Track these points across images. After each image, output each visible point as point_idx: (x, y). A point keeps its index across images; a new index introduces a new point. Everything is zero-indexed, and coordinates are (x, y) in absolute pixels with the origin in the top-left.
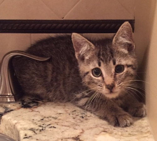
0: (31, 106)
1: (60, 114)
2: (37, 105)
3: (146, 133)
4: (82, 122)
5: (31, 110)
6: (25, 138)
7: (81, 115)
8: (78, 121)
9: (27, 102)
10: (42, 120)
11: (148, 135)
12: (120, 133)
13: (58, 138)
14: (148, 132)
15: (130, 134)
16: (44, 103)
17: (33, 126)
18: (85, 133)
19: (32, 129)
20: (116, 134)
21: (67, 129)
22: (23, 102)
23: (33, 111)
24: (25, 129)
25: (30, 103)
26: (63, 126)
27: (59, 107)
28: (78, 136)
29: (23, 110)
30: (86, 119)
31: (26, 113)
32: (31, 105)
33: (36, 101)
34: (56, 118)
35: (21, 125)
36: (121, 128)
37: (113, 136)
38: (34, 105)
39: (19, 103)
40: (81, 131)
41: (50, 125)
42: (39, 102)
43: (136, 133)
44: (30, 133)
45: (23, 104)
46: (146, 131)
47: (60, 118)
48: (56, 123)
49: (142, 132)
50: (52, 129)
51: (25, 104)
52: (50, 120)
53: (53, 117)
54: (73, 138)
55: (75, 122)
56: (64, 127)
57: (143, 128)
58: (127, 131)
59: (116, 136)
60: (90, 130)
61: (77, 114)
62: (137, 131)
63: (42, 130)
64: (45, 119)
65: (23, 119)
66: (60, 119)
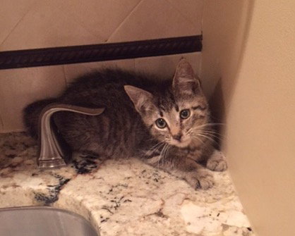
0: (89, 169)
1: (129, 178)
2: (96, 167)
3: (230, 195)
4: (158, 187)
5: (92, 177)
6: (102, 222)
7: (154, 178)
8: (154, 187)
9: (81, 163)
10: (111, 191)
11: (233, 196)
12: (204, 199)
13: (139, 216)
14: (233, 192)
15: (214, 199)
16: (103, 163)
17: (104, 203)
18: (166, 204)
19: (105, 208)
20: (199, 201)
21: (145, 202)
22: (75, 163)
23: (94, 178)
24: (97, 208)
25: (85, 165)
26: (138, 197)
27: (123, 166)
28: (160, 210)
29: (80, 177)
30: (162, 183)
31: (87, 182)
32: (88, 167)
33: (91, 160)
34: (126, 186)
35: (89, 203)
36: (203, 191)
37: (197, 204)
38: (92, 168)
39: (72, 167)
40: (162, 202)
41: (123, 197)
42: (95, 161)
43: (221, 196)
44: (105, 214)
45: (77, 167)
46: (230, 192)
47: (130, 185)
48: (129, 193)
49: (226, 193)
50: (128, 203)
51: (79, 166)
52: (121, 190)
53: (122, 185)
54: (155, 213)
55: (150, 190)
56: (140, 199)
57: (226, 187)
58: (210, 195)
59: (201, 204)
60: (170, 200)
61: (148, 176)
62: (221, 193)
63: (117, 206)
64: (115, 189)
65: (88, 193)
66: (131, 187)
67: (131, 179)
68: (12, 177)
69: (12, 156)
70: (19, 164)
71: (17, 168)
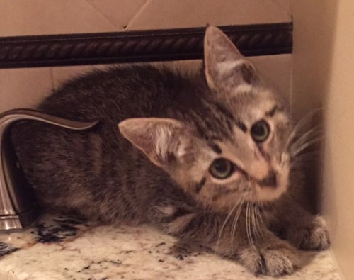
0: (61, 236)
1: (128, 252)
2: (75, 234)
4: (180, 268)
5: (61, 248)
8: (172, 267)
9: (51, 228)
10: (87, 268)
16: (90, 230)
22: (41, 228)
23: (64, 249)
25: (56, 231)
27: (124, 236)
29: (40, 247)
30: (190, 262)
31: (48, 254)
32: (61, 234)
33: (71, 225)
34: (118, 264)
38: (67, 235)
39: (32, 232)
41: (104, 279)
42: (78, 226)
45: (40, 233)
47: (128, 261)
48: (118, 274)
51: (45, 233)
52: (106, 268)
53: (111, 261)
57: (323, 275)
61: (167, 250)
64: (93, 267)
65: (43, 269)
66: (128, 265)
67: (131, 254)
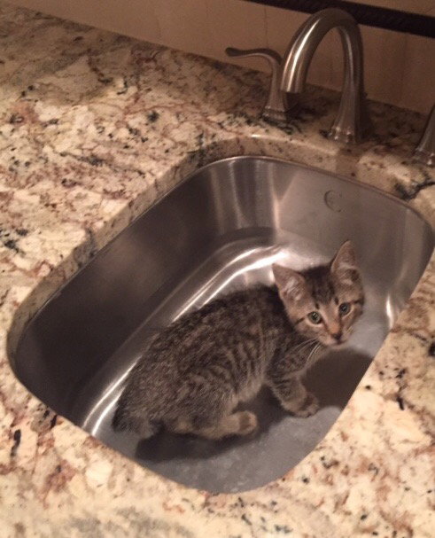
68: (383, 156)
69: (394, 136)
70: (396, 146)
71: (393, 150)
